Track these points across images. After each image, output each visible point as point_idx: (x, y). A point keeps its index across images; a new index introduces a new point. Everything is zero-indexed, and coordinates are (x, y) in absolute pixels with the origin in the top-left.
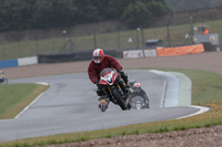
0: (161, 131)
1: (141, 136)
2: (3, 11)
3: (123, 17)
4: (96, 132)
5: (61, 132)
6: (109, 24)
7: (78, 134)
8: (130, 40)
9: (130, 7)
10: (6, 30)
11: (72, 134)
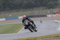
0: (57, 37)
1: (51, 38)
2: (15, 4)
3: (47, 6)
4: (39, 37)
5: (30, 37)
6: (43, 8)
7: (35, 37)
8: (49, 12)
9: (49, 3)
10: (15, 9)
11: (33, 37)
